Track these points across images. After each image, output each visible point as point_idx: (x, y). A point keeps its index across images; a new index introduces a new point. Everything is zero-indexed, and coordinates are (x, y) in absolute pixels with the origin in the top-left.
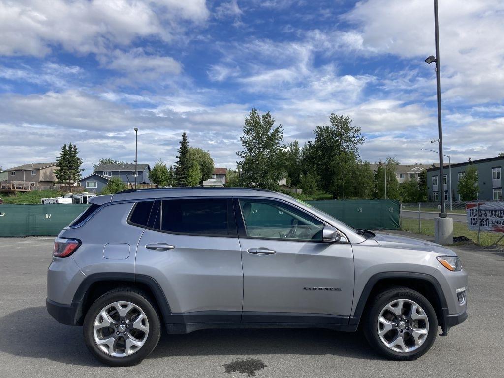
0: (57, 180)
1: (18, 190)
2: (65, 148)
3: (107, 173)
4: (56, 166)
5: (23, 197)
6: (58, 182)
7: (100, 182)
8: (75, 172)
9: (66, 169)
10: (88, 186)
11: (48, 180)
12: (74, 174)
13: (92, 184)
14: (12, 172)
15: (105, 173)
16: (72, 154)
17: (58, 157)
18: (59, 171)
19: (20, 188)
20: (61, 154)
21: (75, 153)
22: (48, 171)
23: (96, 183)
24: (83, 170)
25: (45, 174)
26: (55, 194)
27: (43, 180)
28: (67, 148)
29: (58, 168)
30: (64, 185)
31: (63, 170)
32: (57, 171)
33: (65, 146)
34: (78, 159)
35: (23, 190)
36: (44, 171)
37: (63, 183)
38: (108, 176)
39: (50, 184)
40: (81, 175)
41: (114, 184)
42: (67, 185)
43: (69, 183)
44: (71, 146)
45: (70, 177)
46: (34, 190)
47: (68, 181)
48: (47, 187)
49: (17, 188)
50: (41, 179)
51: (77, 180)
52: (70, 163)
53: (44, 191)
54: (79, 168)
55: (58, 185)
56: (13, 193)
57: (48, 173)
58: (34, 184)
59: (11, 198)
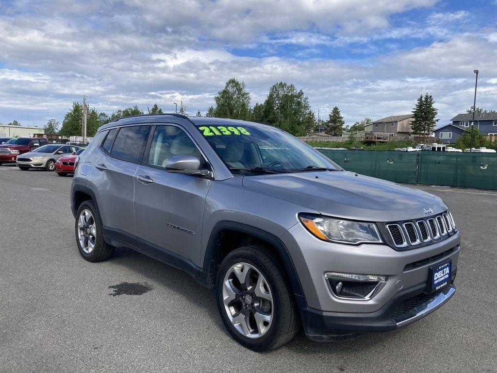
0: (413, 131)
1: (378, 140)
2: (420, 99)
3: (464, 123)
4: (412, 117)
5: (381, 147)
6: (413, 133)
7: (455, 134)
8: (429, 122)
9: (420, 120)
10: (441, 137)
11: (405, 131)
12: (429, 125)
13: (446, 135)
14: (376, 124)
15: (461, 123)
16: (428, 104)
17: (414, 109)
18: (414, 122)
19: (380, 138)
20: (417, 105)
21: (431, 104)
22: (405, 122)
23: (450, 134)
24: (437, 121)
25: (402, 125)
26: (409, 144)
27: (401, 131)
28: (423, 99)
29: (414, 120)
30: (418, 136)
31: (418, 121)
32: (413, 122)
33: (422, 97)
34: (433, 110)
35: (382, 140)
36: (401, 122)
37: (417, 134)
38: (464, 127)
39: (405, 135)
40: (435, 126)
41: (469, 134)
42: (421, 136)
43: (423, 134)
44: (427, 96)
45: (425, 128)
46: (392, 140)
47: (423, 132)
48: (403, 137)
49: (378, 138)
50: (398, 130)
51: (431, 130)
52: (425, 113)
53: (400, 141)
54: (434, 119)
55: (413, 136)
56: (374, 143)
57: (405, 125)
58: (392, 135)
59: (373, 147)
